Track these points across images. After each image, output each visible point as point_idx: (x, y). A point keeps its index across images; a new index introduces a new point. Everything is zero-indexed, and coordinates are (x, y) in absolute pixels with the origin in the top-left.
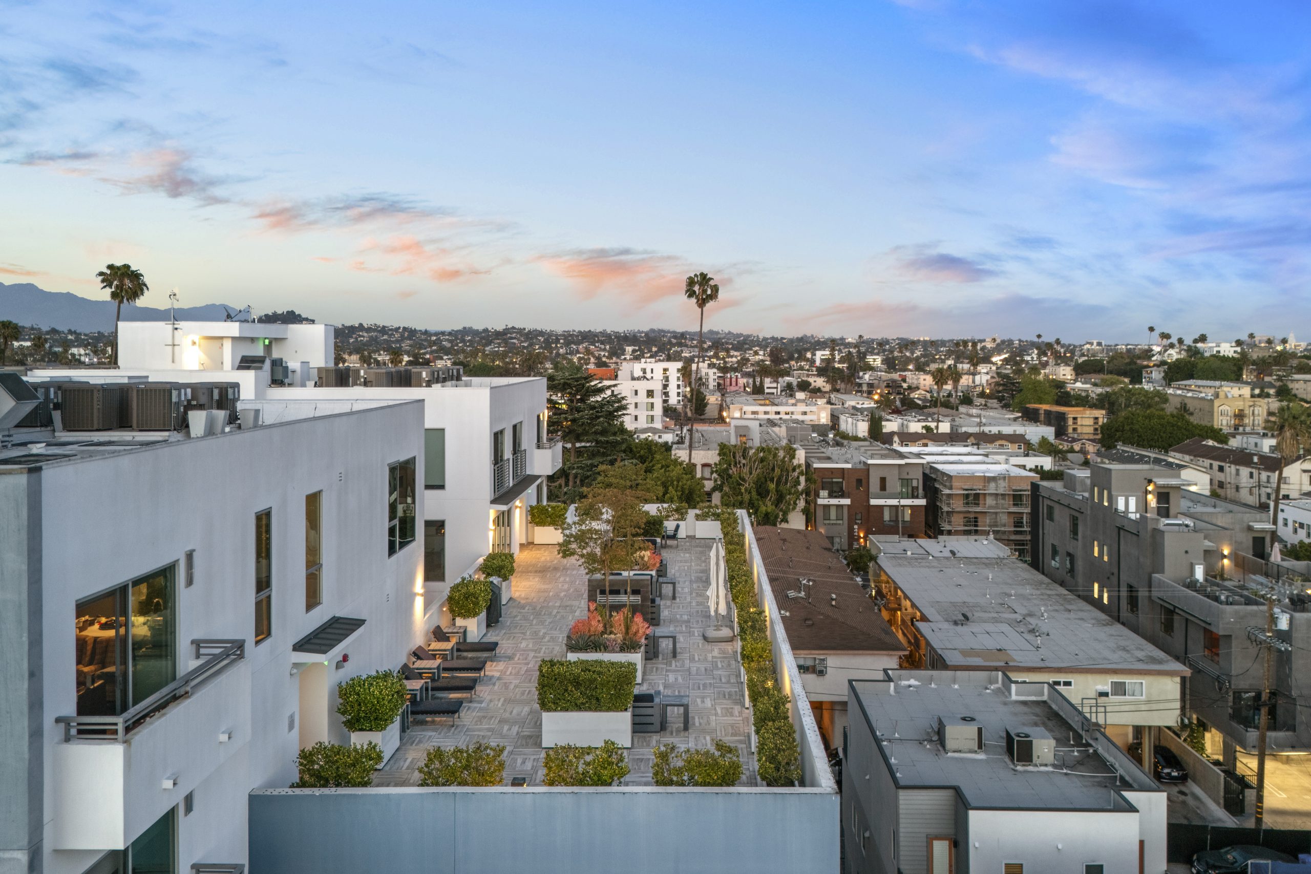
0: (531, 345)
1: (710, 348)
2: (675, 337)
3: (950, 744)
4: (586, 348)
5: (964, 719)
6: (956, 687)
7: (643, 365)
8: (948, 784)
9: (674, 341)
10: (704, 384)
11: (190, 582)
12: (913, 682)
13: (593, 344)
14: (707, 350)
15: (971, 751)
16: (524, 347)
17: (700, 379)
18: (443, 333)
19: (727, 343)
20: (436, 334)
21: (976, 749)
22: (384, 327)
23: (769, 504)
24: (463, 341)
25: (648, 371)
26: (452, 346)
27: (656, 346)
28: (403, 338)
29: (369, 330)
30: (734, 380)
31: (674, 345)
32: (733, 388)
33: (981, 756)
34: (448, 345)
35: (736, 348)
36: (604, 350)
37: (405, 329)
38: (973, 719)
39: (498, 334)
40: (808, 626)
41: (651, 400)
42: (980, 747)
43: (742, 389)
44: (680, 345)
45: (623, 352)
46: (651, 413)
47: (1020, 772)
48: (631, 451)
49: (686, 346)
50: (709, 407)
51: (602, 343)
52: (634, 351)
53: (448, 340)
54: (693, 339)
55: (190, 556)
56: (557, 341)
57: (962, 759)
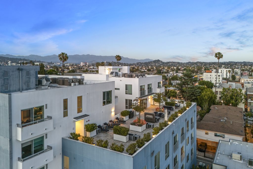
0: (202, 65)
1: (243, 65)
2: (234, 63)
3: (233, 157)
4: (213, 66)
5: (238, 153)
6: (247, 146)
7: (222, 70)
8: (225, 165)
9: (234, 64)
10: (237, 74)
11: (46, 108)
12: (236, 143)
13: (215, 65)
14: (242, 66)
15: (238, 160)
16: (200, 66)
17: (236, 72)
18: (185, 63)
19: (248, 64)
20: (183, 63)
21: (240, 160)
22: (174, 62)
23: (233, 101)
24: (188, 64)
25: (223, 71)
26: (186, 65)
27: (229, 65)
28: (177, 64)
29: (171, 62)
30: (245, 73)
31: (234, 65)
32: (245, 75)
33: (241, 162)
34: (185, 65)
35: (250, 65)
36: (217, 66)
37: (178, 62)
38: (240, 153)
39: (195, 63)
40: (222, 127)
41: (219, 77)
42: (241, 159)
43: (247, 75)
44: (236, 65)
45: (222, 66)
46: (219, 80)
47: (249, 167)
48: (200, 88)
49: (237, 65)
50: (236, 79)
51: (217, 64)
52: (224, 66)
53: (185, 64)
54: (239, 64)
55: (46, 105)
56: (207, 64)
57: (235, 161)
